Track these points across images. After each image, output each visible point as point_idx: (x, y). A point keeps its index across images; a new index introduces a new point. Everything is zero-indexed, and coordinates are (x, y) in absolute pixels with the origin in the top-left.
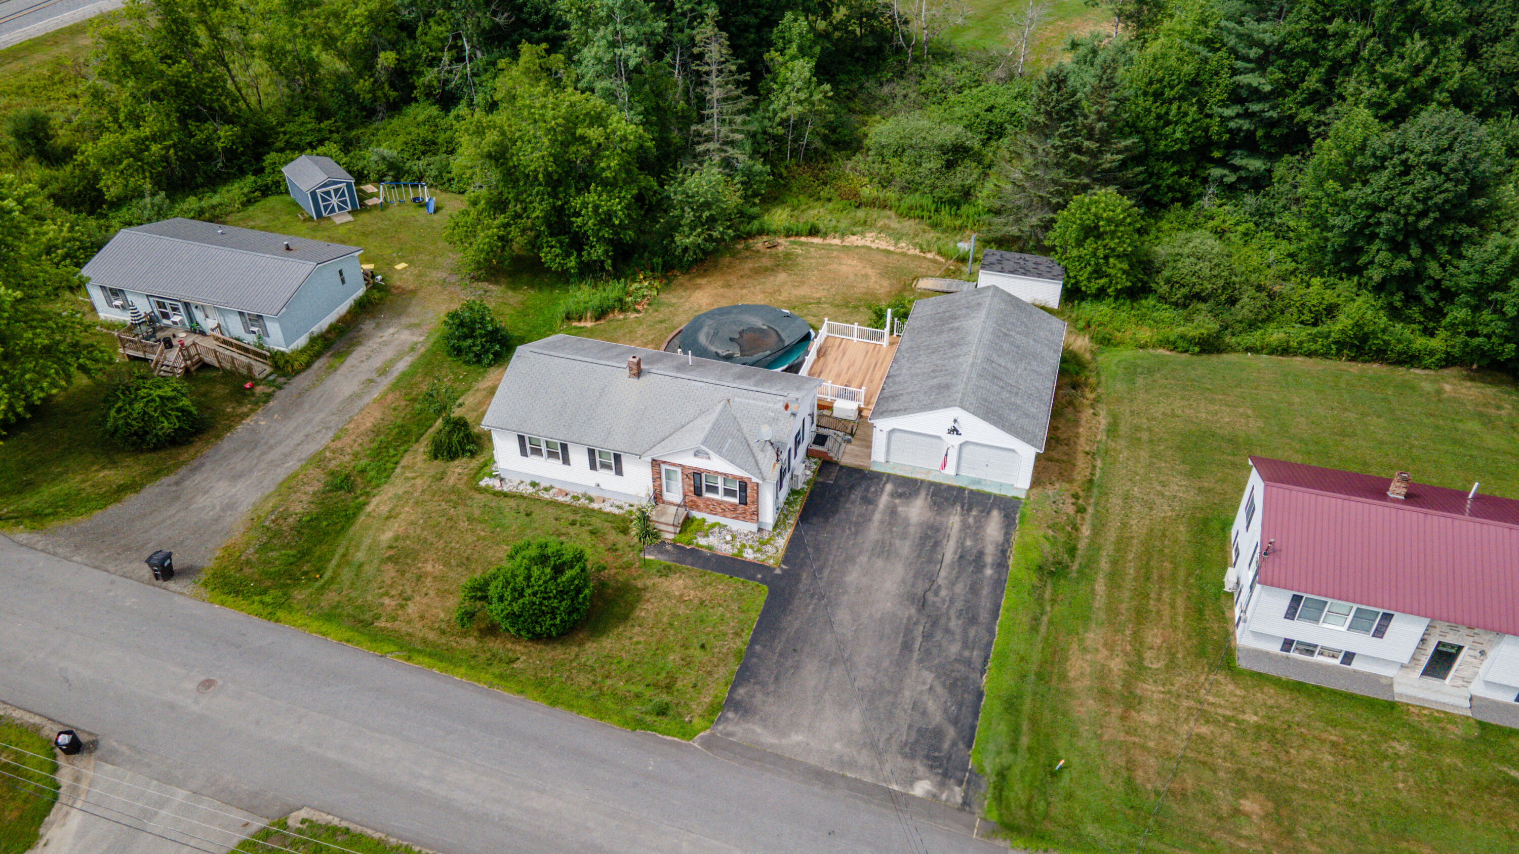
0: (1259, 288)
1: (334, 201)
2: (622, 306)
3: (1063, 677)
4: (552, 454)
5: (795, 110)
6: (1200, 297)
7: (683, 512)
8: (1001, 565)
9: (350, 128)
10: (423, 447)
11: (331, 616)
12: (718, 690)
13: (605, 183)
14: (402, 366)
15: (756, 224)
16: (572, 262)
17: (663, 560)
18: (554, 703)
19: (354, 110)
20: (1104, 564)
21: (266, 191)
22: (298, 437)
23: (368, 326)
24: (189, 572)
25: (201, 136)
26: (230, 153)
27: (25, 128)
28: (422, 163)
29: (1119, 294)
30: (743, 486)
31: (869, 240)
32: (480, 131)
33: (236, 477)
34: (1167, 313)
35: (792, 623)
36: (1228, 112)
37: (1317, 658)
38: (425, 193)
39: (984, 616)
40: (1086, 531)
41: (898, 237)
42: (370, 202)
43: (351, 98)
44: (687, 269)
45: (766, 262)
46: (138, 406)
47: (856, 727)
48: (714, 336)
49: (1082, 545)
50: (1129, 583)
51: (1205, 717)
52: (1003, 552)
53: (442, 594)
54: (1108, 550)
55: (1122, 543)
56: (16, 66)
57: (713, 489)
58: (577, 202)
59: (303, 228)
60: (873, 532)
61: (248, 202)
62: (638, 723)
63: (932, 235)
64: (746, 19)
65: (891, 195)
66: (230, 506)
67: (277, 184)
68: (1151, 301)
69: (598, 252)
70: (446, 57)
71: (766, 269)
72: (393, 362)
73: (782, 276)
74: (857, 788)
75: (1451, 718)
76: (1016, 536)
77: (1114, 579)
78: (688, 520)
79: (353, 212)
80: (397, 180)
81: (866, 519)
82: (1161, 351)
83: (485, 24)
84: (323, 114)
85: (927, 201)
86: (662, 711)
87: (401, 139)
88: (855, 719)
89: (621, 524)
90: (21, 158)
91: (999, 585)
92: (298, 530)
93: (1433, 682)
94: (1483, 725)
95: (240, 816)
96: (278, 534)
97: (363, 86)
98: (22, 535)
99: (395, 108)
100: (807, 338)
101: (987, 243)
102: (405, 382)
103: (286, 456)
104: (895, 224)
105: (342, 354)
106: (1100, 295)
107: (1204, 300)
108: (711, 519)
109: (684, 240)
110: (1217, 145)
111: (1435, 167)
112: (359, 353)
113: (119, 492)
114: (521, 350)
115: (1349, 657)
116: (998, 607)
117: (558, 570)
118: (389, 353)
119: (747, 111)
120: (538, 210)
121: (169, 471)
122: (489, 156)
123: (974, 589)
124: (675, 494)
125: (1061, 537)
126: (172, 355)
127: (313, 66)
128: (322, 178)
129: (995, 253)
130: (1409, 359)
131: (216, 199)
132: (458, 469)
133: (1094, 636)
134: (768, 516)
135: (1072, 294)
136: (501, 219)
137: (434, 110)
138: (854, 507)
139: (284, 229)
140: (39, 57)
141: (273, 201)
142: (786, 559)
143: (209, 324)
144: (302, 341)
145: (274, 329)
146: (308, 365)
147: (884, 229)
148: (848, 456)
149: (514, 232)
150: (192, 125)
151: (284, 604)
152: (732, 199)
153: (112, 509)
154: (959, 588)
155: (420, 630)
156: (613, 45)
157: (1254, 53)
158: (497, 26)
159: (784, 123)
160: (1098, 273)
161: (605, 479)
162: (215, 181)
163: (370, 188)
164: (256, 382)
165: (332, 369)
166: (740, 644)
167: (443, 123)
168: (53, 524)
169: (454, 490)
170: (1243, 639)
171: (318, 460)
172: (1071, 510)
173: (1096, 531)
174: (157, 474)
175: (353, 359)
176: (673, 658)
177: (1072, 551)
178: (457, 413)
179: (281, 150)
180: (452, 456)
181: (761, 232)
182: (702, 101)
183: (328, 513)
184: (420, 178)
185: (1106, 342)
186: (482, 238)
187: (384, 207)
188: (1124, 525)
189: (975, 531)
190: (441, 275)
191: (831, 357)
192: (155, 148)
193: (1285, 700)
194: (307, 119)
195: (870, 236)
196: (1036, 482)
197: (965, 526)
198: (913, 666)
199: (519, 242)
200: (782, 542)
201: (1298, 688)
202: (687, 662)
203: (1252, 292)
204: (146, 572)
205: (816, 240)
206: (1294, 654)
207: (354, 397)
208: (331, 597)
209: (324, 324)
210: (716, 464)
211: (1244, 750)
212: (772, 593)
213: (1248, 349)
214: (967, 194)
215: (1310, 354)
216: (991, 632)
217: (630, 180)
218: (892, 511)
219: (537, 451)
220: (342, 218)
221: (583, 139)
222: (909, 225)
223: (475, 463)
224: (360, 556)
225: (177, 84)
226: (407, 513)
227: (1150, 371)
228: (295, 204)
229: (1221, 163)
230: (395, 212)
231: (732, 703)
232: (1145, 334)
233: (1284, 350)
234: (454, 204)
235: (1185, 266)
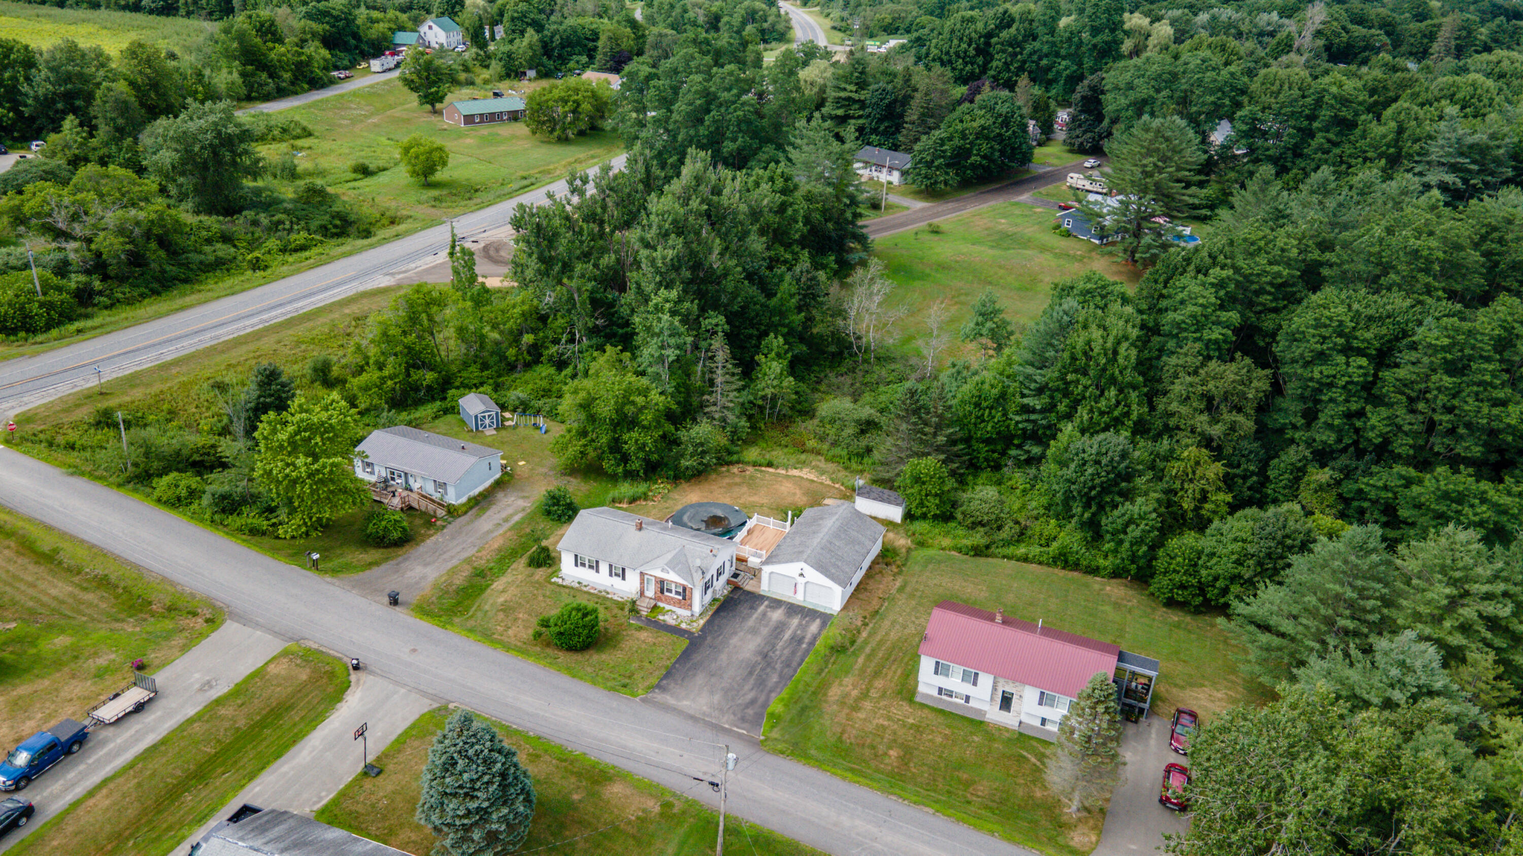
0: (1017, 522)
1: (487, 421)
2: (645, 497)
3: (825, 695)
4: (591, 567)
5: (769, 392)
6: (981, 524)
7: (653, 603)
8: (812, 643)
9: (499, 376)
10: (524, 561)
11: (471, 630)
12: (655, 681)
13: (644, 427)
14: (517, 518)
15: (735, 457)
16: (620, 470)
17: (639, 624)
18: (574, 677)
19: (503, 365)
20: (868, 650)
21: (446, 411)
22: (459, 549)
23: (500, 495)
24: (405, 604)
25: (415, 377)
26: (429, 388)
27: (319, 366)
28: (541, 402)
29: (935, 517)
30: (685, 589)
31: (806, 473)
32: (575, 392)
33: (426, 565)
34: (961, 532)
35: (697, 657)
36: (1018, 418)
37: (954, 700)
38: (541, 421)
39: (794, 664)
40: (864, 634)
41: (823, 472)
42: (507, 423)
43: (503, 358)
44: (689, 479)
45: (737, 480)
46: (384, 523)
47: (716, 701)
48: (691, 518)
49: (859, 641)
50: (876, 660)
51: (889, 718)
52: (815, 638)
53: (526, 628)
54: (873, 644)
55: (881, 643)
56: (310, 324)
57: (669, 591)
58: (626, 437)
59: (467, 436)
60: (751, 622)
61: (436, 417)
62: (612, 689)
63: (842, 474)
64: (751, 331)
65: (825, 446)
66: (424, 577)
67: (453, 408)
68: (952, 524)
69: (635, 465)
70: (564, 338)
71: (736, 484)
72: (512, 515)
73: (744, 489)
75: (1007, 730)
76: (825, 632)
77: (869, 657)
78: (655, 606)
79: (497, 429)
80: (524, 411)
81: (750, 616)
82: (952, 552)
83: (590, 325)
84: (485, 366)
85: (844, 453)
86: (625, 686)
87: (530, 386)
88: (717, 698)
89: (621, 606)
90: (312, 382)
91: (807, 652)
92: (457, 592)
93: (1001, 712)
94: (1021, 734)
95: (429, 702)
96: (447, 592)
97: (511, 352)
98: (328, 578)
99: (528, 366)
100: (744, 524)
101: (875, 481)
102: (517, 527)
103: (452, 557)
104: (823, 465)
105: (484, 509)
106: (924, 516)
107: (983, 526)
108: (668, 607)
109: (685, 463)
110: (1018, 436)
111: (1098, 462)
112: (494, 509)
113: (370, 565)
114: (582, 513)
115: (967, 699)
116: (802, 661)
117: (585, 615)
118: (510, 511)
119: (739, 390)
120: (604, 440)
121: (392, 558)
122: (581, 405)
123: (793, 653)
124: (650, 592)
125: (849, 635)
126: (396, 501)
127: (482, 337)
128: (483, 408)
129: (877, 489)
130: (1094, 571)
131: (418, 415)
132: (540, 573)
133: (848, 681)
134: (697, 608)
135: (909, 516)
136: (583, 442)
137: (552, 370)
138: (744, 609)
139: (456, 435)
140: (322, 320)
141: (450, 417)
142: (702, 630)
143: (415, 486)
144: (464, 500)
145: (451, 491)
146: (466, 513)
147: (815, 467)
148: (749, 586)
149: (590, 450)
150: (412, 371)
151: (450, 623)
152: (721, 440)
153: (368, 572)
154: (786, 652)
155: (513, 641)
156: (662, 347)
157: (1033, 386)
158: (596, 326)
159: (764, 398)
160: (921, 504)
161: (616, 581)
162: (418, 403)
163: (507, 415)
164: (437, 519)
165: (478, 516)
166: (669, 663)
167: (558, 378)
168: (341, 575)
169: (537, 582)
170: (922, 688)
171: (468, 561)
172: (859, 623)
173: (870, 635)
174: (387, 559)
175: (489, 513)
176: (635, 665)
177: (853, 642)
178: (544, 543)
179: (458, 388)
180: (539, 565)
181: (738, 462)
182: (712, 383)
183: (472, 587)
184: (538, 412)
185: (922, 544)
186: (571, 451)
187: (515, 427)
188: (887, 634)
189: (803, 627)
190: (544, 470)
191: (755, 534)
192: (389, 383)
193: (931, 716)
194: (474, 371)
195: (805, 470)
196: (845, 608)
197: (800, 624)
198: (750, 681)
199: (592, 454)
200: (702, 622)
201: (941, 712)
202: (641, 668)
203: (1011, 524)
204: (386, 600)
205: (771, 470)
206: (944, 697)
207: (489, 532)
208: (472, 623)
209: (476, 491)
210: (672, 577)
211: (901, 732)
212: (691, 644)
213: (1004, 557)
214: (869, 450)
215: (1040, 563)
216: (795, 671)
217: (659, 425)
218: (764, 614)
219: (583, 565)
220: (489, 432)
221: (633, 403)
222: (831, 466)
223: (550, 570)
224: (487, 607)
225: (409, 348)
226: (512, 591)
227: (940, 562)
228: (462, 421)
229: (1019, 447)
230: (522, 431)
231: (658, 686)
233: (1025, 559)
234: (557, 430)
235: (975, 505)
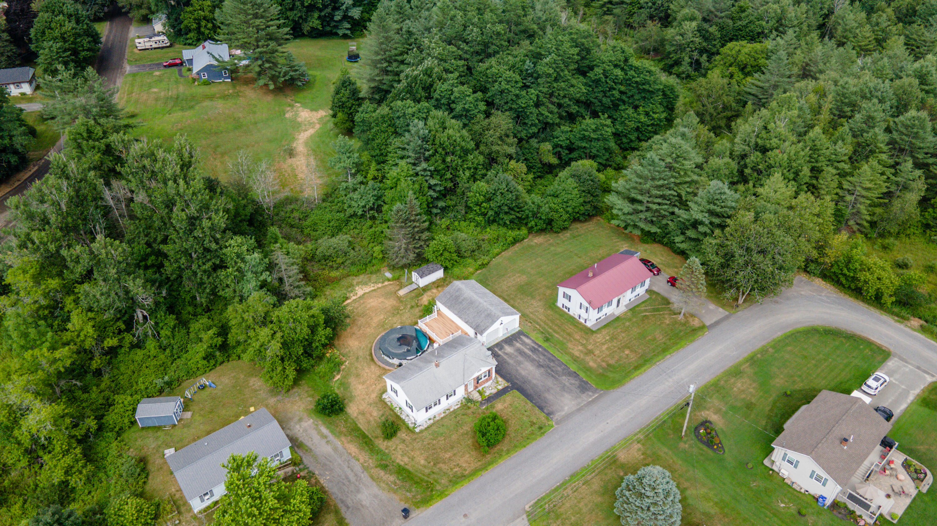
1: (179, 411)
2: (338, 363)
4: (435, 405)
7: (476, 392)
8: (539, 346)
12: (542, 415)
17: (488, 405)
20: (550, 331)
30: (489, 371)
31: (361, 290)
35: (530, 391)
37: (602, 318)
39: (553, 358)
47: (570, 397)
49: (542, 330)
50: (559, 331)
51: (603, 344)
52: (536, 343)
57: (481, 379)
60: (510, 361)
62: (542, 434)
74: (586, 405)
76: (532, 338)
77: (556, 332)
78: (478, 392)
79: (185, 410)
82: (478, 272)
86: (541, 428)
88: (567, 396)
89: (465, 407)
91: (545, 350)
92: (404, 481)
93: (610, 307)
96: (403, 487)
100: (416, 330)
102: (337, 433)
104: (358, 280)
105: (301, 445)
106: (453, 266)
108: (481, 388)
115: (606, 314)
116: (551, 354)
124: (471, 388)
125: (538, 331)
132: (403, 435)
133: (570, 346)
142: (507, 381)
145: (286, 452)
147: (358, 284)
154: (542, 357)
161: (450, 400)
164: (297, 473)
166: (530, 404)
169: (414, 439)
170: (589, 325)
172: (530, 324)
173: (538, 325)
176: (525, 419)
183: (399, 473)
187: (189, 400)
189: (525, 344)
190: (273, 400)
195: (357, 289)
197: (522, 344)
198: (560, 378)
201: (605, 326)
202: (528, 416)
206: (599, 320)
208: (444, 481)
210: (483, 371)
211: (615, 344)
212: (517, 390)
218: (506, 353)
219: (431, 408)
220: (187, 415)
222: (363, 277)
223: (404, 430)
224: (427, 471)
227: (487, 279)
228: (148, 428)
230: (200, 397)
231: (548, 414)
232: (471, 270)
233: (499, 253)
